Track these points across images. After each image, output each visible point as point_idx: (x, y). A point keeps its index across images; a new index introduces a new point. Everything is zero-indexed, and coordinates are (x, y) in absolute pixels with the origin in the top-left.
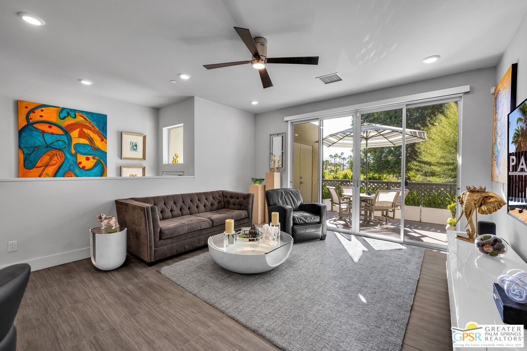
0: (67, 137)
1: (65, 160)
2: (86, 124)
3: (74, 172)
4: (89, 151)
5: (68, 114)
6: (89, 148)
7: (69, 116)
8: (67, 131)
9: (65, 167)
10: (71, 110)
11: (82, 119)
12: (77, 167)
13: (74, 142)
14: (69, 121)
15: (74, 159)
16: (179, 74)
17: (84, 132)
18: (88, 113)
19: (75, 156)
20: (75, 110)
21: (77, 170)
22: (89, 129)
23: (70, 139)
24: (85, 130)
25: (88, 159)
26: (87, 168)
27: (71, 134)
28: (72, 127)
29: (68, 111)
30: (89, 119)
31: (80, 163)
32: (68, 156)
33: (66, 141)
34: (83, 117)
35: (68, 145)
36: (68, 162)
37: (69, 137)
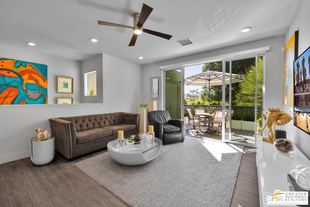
0: (20, 79)
1: (19, 94)
2: (33, 71)
3: (25, 101)
4: (35, 88)
5: (21, 64)
6: (36, 86)
7: (22, 66)
8: (20, 75)
9: (19, 98)
10: (22, 62)
11: (30, 67)
12: (27, 98)
13: (25, 82)
14: (22, 68)
15: (25, 93)
16: (91, 39)
17: (32, 76)
18: (34, 64)
19: (26, 91)
20: (25, 62)
21: (27, 100)
22: (36, 74)
23: (22, 80)
24: (32, 75)
25: (34, 93)
26: (34, 98)
27: (23, 77)
28: (24, 73)
29: (21, 62)
30: (35, 67)
31: (29, 96)
32: (21, 91)
33: (20, 81)
34: (31, 66)
35: (21, 84)
36: (21, 95)
37: (22, 79)
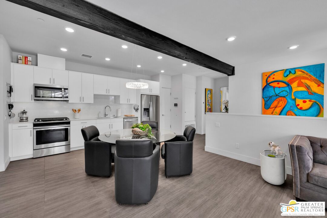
0: (289, 88)
1: (287, 103)
2: (304, 76)
3: (294, 111)
4: (306, 96)
5: (290, 72)
6: (306, 94)
7: (291, 73)
8: (288, 84)
9: (287, 108)
10: (291, 69)
11: (300, 73)
12: (296, 108)
13: (294, 90)
14: (291, 76)
15: (293, 102)
17: (302, 82)
18: (305, 67)
19: (295, 100)
20: (294, 68)
21: (296, 110)
22: (307, 79)
24: (303, 81)
25: (305, 102)
26: (304, 108)
27: (292, 86)
28: (292, 81)
29: (290, 70)
30: (307, 71)
31: (298, 105)
32: (289, 100)
33: (288, 91)
34: (301, 71)
35: (290, 93)
36: (289, 105)
37: (290, 88)
